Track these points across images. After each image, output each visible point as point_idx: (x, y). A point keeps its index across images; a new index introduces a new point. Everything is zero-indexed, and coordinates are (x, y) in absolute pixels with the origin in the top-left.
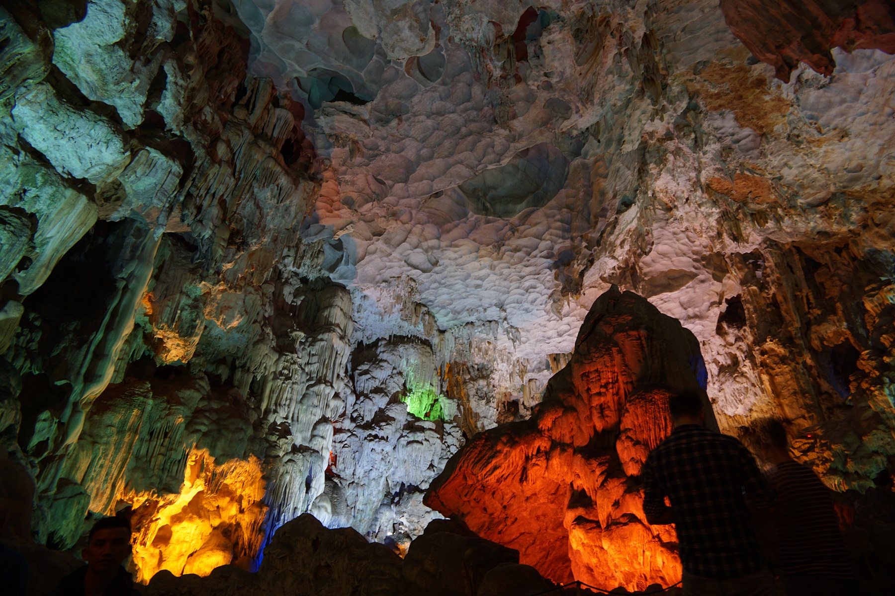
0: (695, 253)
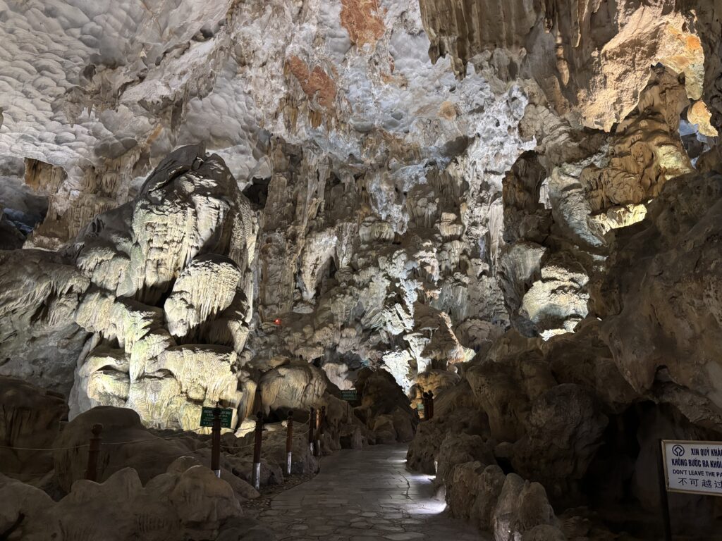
0: (246, 120)
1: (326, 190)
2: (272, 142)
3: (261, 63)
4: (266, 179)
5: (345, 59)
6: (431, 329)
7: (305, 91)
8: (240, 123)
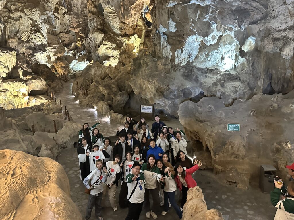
6: (56, 46)
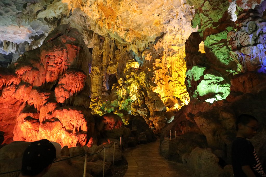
0: (84, 26)
1: (113, 52)
2: (93, 35)
3: (89, 5)
4: (91, 48)
5: (120, 4)
7: (106, 16)
8: (82, 27)
